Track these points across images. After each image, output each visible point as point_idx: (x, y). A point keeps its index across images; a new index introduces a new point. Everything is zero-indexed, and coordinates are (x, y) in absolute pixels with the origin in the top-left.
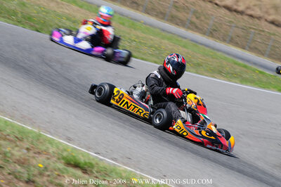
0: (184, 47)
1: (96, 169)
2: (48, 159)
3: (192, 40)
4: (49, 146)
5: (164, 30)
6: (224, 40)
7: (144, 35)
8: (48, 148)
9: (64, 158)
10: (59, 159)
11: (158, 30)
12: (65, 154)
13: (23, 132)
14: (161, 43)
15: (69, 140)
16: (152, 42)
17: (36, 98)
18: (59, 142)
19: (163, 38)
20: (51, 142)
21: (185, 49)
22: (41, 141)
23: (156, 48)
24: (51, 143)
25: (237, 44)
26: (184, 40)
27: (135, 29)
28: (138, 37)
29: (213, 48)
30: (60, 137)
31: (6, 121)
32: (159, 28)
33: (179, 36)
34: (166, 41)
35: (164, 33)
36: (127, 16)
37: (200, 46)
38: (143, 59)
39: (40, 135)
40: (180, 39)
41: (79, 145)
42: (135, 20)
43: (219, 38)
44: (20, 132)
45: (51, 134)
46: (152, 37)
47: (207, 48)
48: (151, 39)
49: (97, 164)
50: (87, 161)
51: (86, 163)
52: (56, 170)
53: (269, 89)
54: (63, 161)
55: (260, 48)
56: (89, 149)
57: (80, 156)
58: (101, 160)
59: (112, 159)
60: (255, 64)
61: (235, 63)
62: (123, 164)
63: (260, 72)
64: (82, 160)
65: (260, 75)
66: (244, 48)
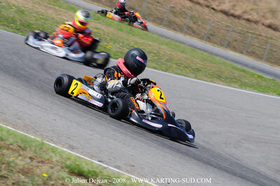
0: (182, 52)
2: (52, 168)
5: (162, 36)
6: (222, 45)
7: (143, 41)
8: (51, 157)
9: (68, 167)
10: (62, 168)
12: (68, 163)
15: (72, 148)
16: (150, 48)
17: (38, 106)
20: (54, 150)
21: (183, 55)
22: (45, 150)
23: (154, 53)
25: (234, 49)
26: (182, 45)
29: (211, 53)
34: (164, 47)
35: (162, 39)
40: (178, 44)
41: (82, 153)
43: (216, 43)
44: (23, 141)
46: (150, 43)
47: (205, 54)
48: (150, 45)
49: (101, 172)
50: (91, 169)
51: (89, 172)
52: (59, 179)
53: (268, 93)
54: (67, 170)
55: (258, 52)
56: (92, 157)
57: (84, 164)
58: (105, 168)
59: (115, 167)
60: (253, 68)
61: (234, 68)
62: (127, 171)
63: (259, 77)
64: (85, 168)
65: (259, 79)
66: (242, 53)
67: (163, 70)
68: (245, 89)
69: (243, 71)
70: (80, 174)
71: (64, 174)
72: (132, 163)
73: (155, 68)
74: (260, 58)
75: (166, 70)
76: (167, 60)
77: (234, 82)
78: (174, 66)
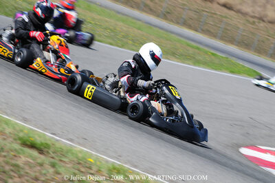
0: (139, 29)
1: (52, 150)
2: (5, 139)
3: (147, 23)
4: (5, 126)
5: (119, 13)
6: (178, 23)
7: (100, 17)
8: (4, 128)
9: (20, 139)
10: (15, 139)
12: (21, 135)
14: (116, 25)
15: (25, 120)
16: (107, 24)
18: (16, 123)
19: (118, 20)
20: (7, 122)
21: (140, 31)
23: (111, 30)
24: (6, 124)
25: (190, 27)
26: (138, 22)
27: (90, 11)
28: (93, 19)
29: (167, 31)
30: (16, 118)
32: (114, 10)
34: (121, 24)
35: (119, 16)
37: (154, 28)
40: (134, 21)
43: (172, 21)
45: (7, 115)
46: (107, 19)
47: (162, 31)
48: (107, 21)
49: (53, 144)
50: (43, 141)
51: (42, 144)
52: (12, 151)
53: (221, 70)
54: (19, 142)
55: (212, 31)
56: (45, 129)
57: (36, 137)
58: (57, 140)
59: (68, 140)
60: (207, 46)
61: (189, 45)
62: (79, 144)
63: (213, 54)
64: (38, 140)
65: (213, 57)
66: (196, 31)
67: (118, 46)
68: (199, 66)
69: (198, 48)
70: (33, 146)
71: (17, 146)
72: (85, 137)
73: (111, 44)
74: (214, 36)
75: (122, 46)
76: (124, 37)
77: (188, 59)
78: (131, 42)
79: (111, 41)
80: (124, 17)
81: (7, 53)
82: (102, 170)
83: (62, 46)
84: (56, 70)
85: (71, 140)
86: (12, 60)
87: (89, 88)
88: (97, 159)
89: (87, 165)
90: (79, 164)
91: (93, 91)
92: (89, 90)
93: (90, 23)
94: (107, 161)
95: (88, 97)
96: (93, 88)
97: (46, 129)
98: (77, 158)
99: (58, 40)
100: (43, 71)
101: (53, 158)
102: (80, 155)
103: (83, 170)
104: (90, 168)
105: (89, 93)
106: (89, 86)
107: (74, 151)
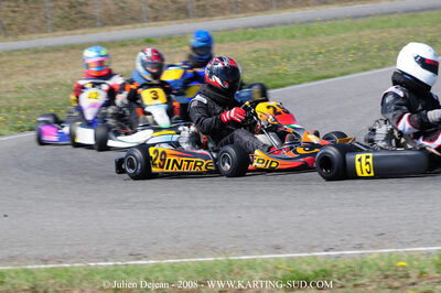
1: (335, 275)
3: (407, 11)
11: (349, 20)
13: (205, 270)
14: (360, 37)
18: (263, 260)
19: (361, 29)
24: (250, 267)
27: (313, 35)
28: (322, 45)
30: (261, 251)
31: (172, 266)
32: (348, 17)
33: (383, 14)
36: (293, 23)
37: (422, 14)
38: (342, 74)
39: (230, 263)
42: (308, 22)
45: (245, 252)
79: (361, 66)
80: (369, 20)
81: (204, 165)
82: (426, 270)
83: (280, 113)
84: (291, 154)
85: (360, 247)
86: (216, 172)
87: (360, 160)
88: (411, 257)
89: (400, 274)
90: (386, 277)
91: (370, 160)
92: (363, 163)
93: (320, 53)
94: (429, 254)
95: (366, 174)
96: (368, 157)
97: (314, 247)
98: (380, 269)
99: (268, 107)
100: (274, 165)
101: (342, 287)
102: (382, 264)
103: (396, 284)
104: (408, 276)
105: (365, 167)
106: (358, 156)
107: (371, 262)
